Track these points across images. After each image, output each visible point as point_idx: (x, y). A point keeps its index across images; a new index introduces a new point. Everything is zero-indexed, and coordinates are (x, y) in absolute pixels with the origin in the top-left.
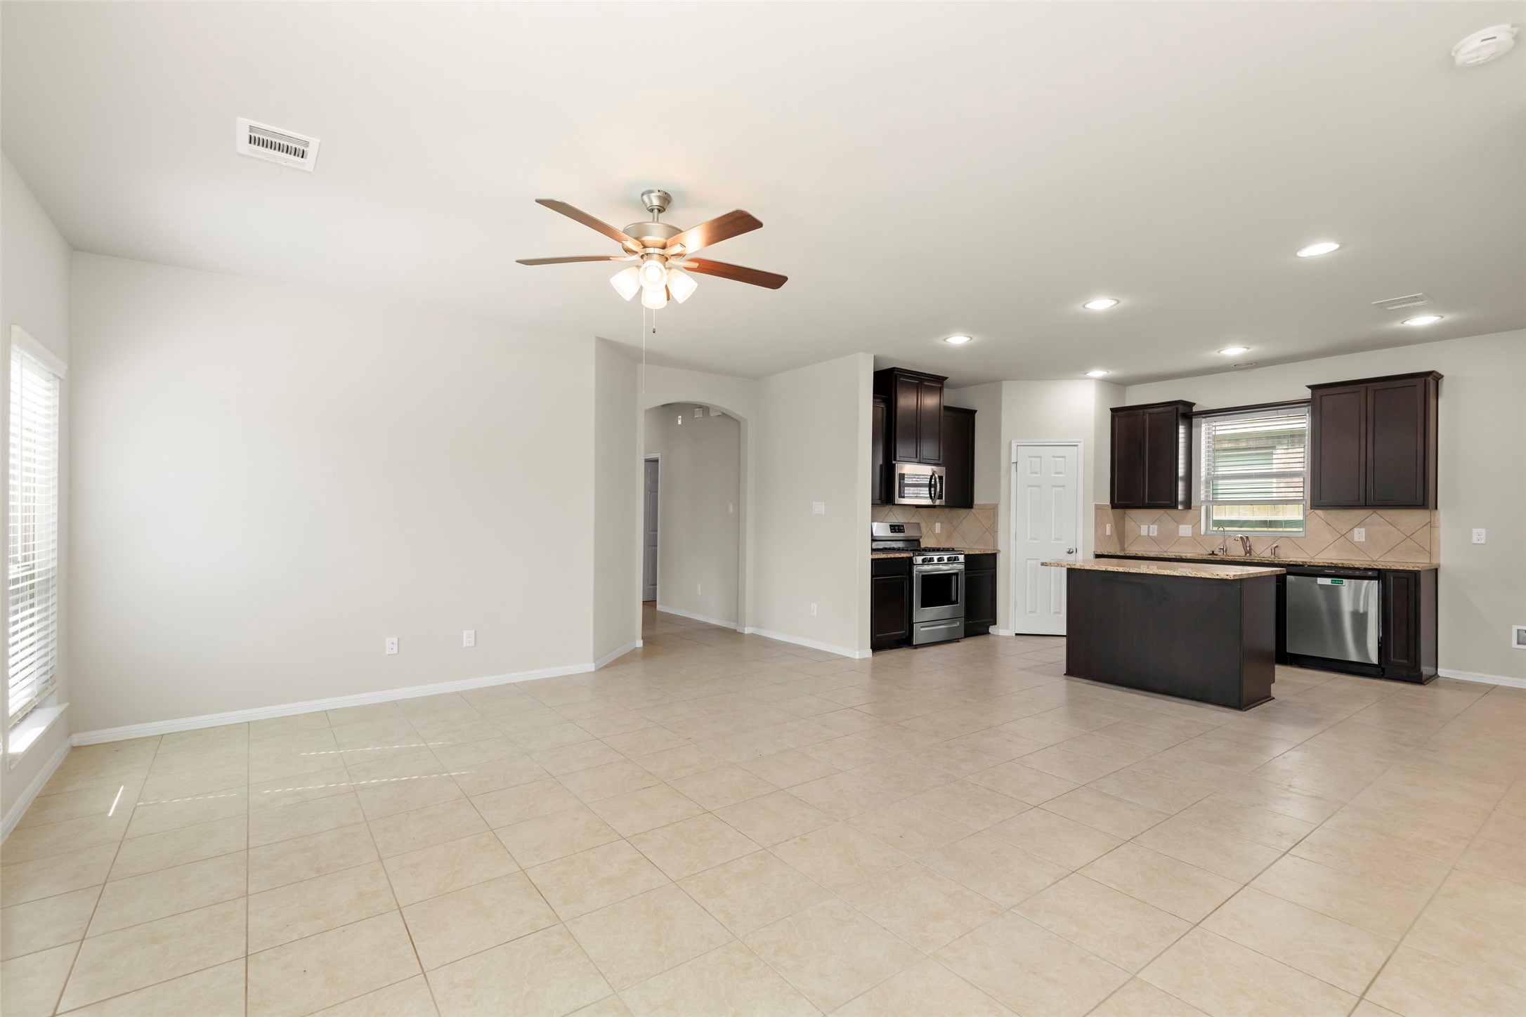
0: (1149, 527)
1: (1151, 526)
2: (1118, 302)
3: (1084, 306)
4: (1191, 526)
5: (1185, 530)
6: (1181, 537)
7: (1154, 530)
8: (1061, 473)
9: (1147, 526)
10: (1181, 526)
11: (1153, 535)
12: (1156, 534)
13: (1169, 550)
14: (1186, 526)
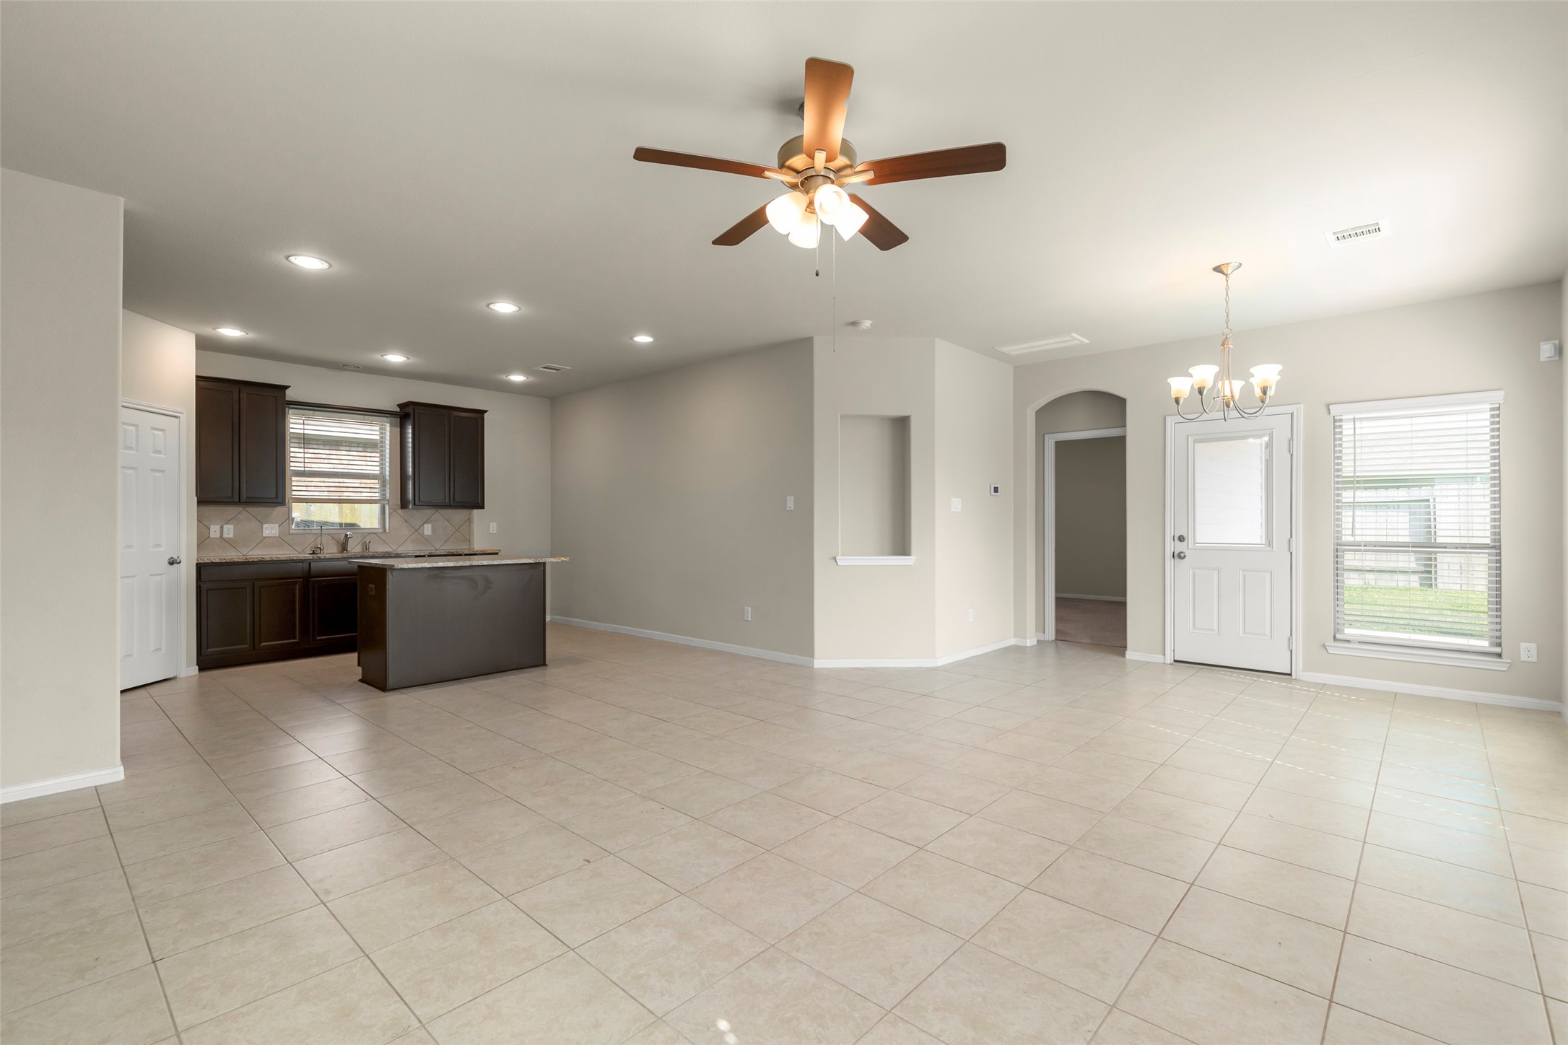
0: (222, 527)
1: (225, 526)
2: (520, 309)
3: (488, 306)
4: (277, 525)
5: (270, 530)
6: (266, 537)
7: (229, 531)
8: (159, 452)
9: (219, 526)
10: (265, 526)
11: (228, 536)
12: (231, 536)
13: (249, 554)
14: (272, 525)
